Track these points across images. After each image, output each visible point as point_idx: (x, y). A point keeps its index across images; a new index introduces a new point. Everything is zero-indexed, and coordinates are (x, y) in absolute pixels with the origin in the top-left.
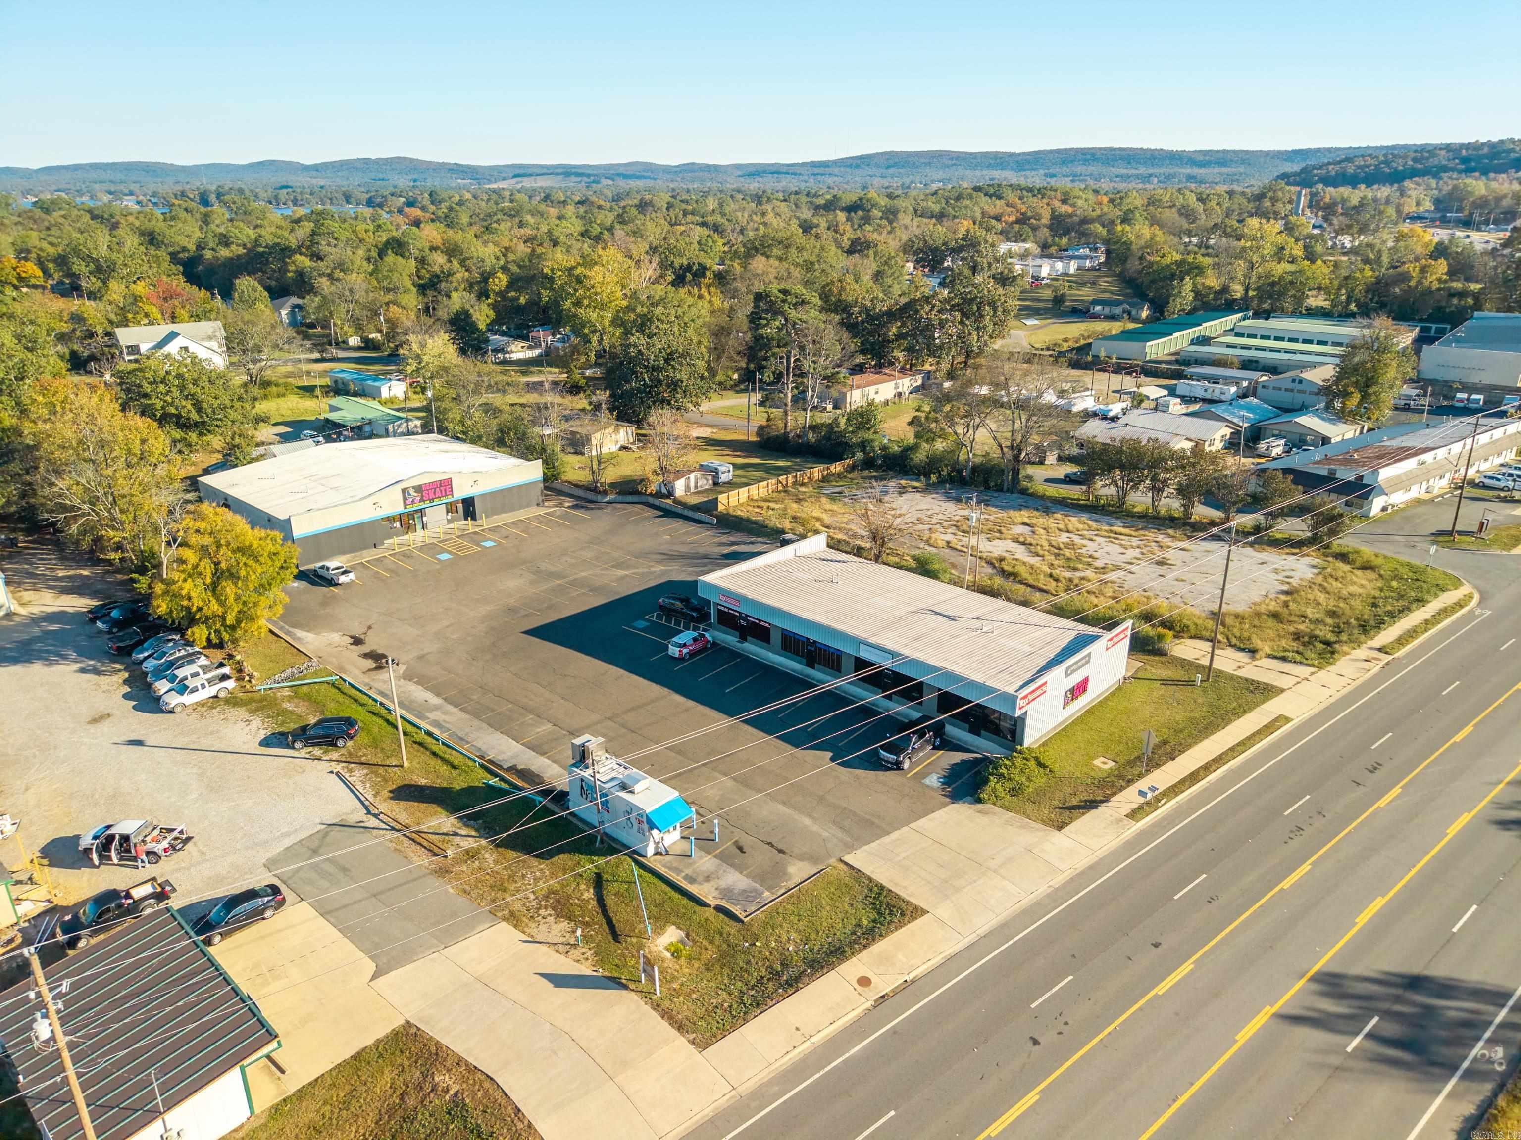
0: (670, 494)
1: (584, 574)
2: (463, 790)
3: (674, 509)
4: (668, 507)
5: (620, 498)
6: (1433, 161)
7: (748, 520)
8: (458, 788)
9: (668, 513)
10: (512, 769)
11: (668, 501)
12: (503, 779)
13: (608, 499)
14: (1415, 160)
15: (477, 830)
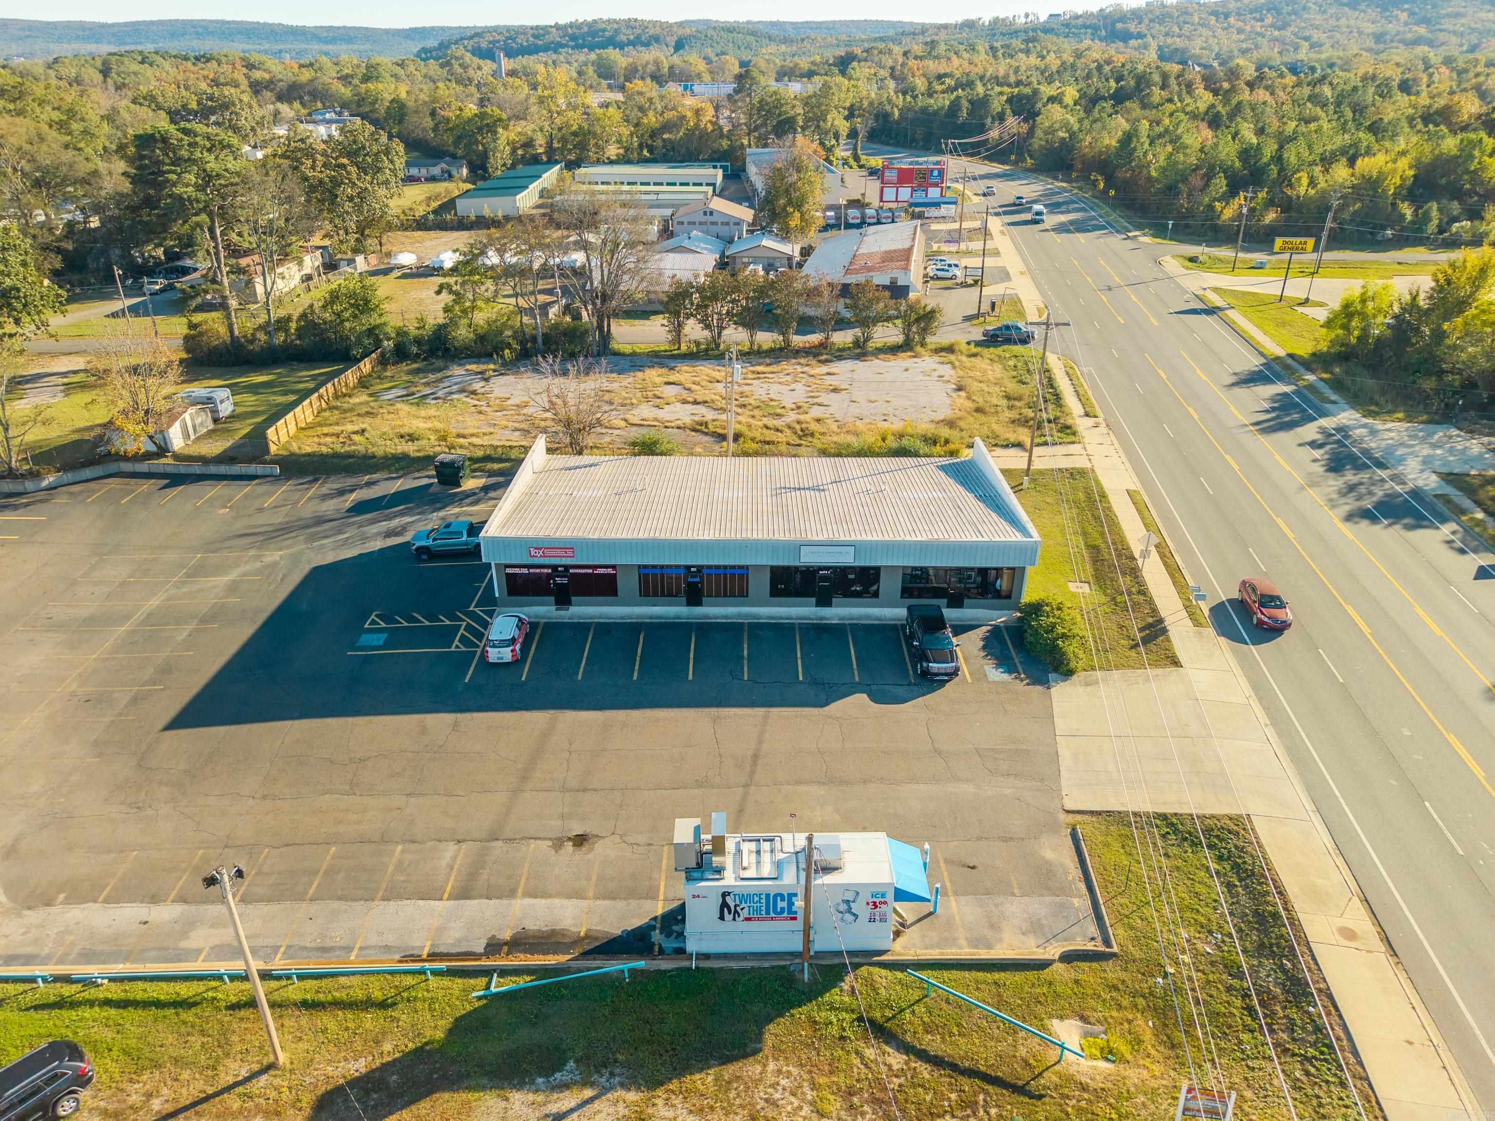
0: (163, 450)
1: (154, 602)
2: (451, 1032)
3: (183, 470)
4: (169, 470)
5: (69, 477)
6: (548, 38)
7: (336, 455)
8: (440, 1035)
9: (176, 480)
10: (494, 947)
11: (163, 461)
12: (504, 973)
13: (45, 483)
14: (535, 36)
15: (586, 1083)
